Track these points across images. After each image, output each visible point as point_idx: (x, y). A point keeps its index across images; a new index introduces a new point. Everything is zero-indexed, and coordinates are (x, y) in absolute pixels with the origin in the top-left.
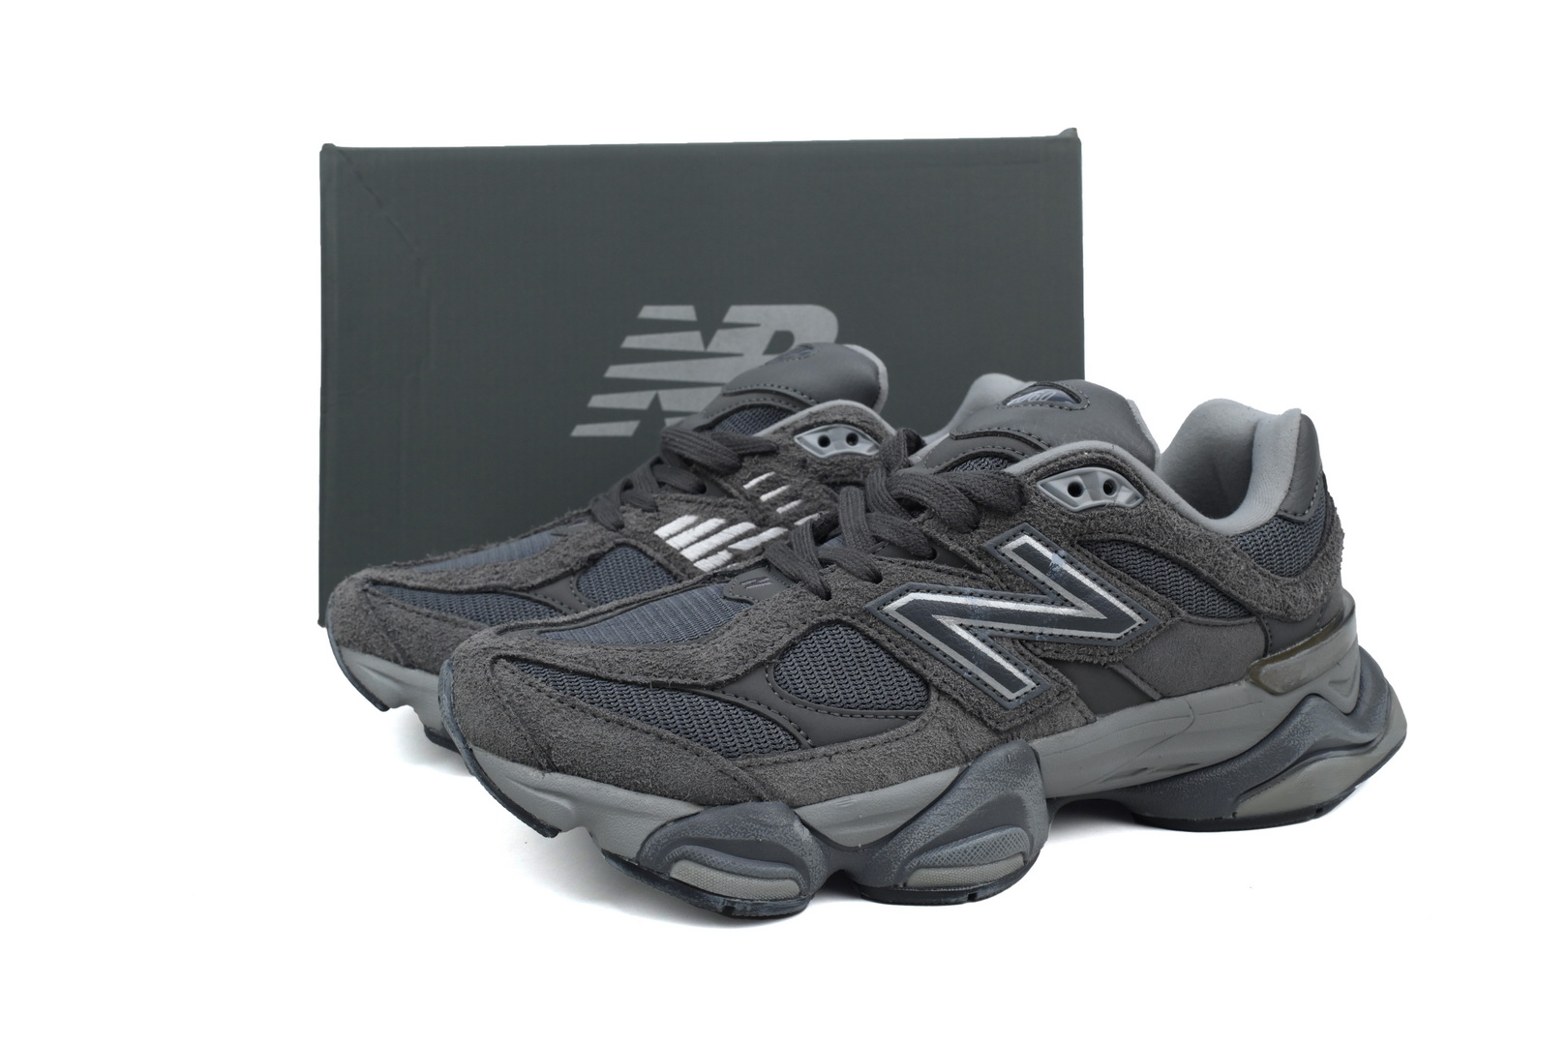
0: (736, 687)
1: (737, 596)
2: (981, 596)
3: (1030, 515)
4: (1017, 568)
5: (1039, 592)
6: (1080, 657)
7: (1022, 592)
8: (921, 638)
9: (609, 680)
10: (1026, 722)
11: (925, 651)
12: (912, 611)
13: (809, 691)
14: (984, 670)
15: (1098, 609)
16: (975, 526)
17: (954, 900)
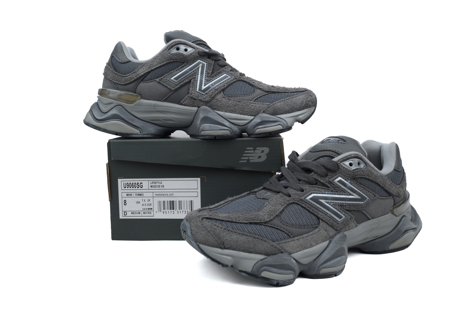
0: (271, 222)
1: (262, 198)
2: (330, 194)
3: (341, 172)
4: (338, 186)
5: (344, 192)
6: (354, 209)
7: (340, 192)
8: (316, 206)
9: (236, 222)
10: (343, 227)
11: (317, 209)
12: (314, 199)
13: (290, 222)
14: (333, 214)
15: (359, 196)
16: (327, 175)
17: (331, 276)
